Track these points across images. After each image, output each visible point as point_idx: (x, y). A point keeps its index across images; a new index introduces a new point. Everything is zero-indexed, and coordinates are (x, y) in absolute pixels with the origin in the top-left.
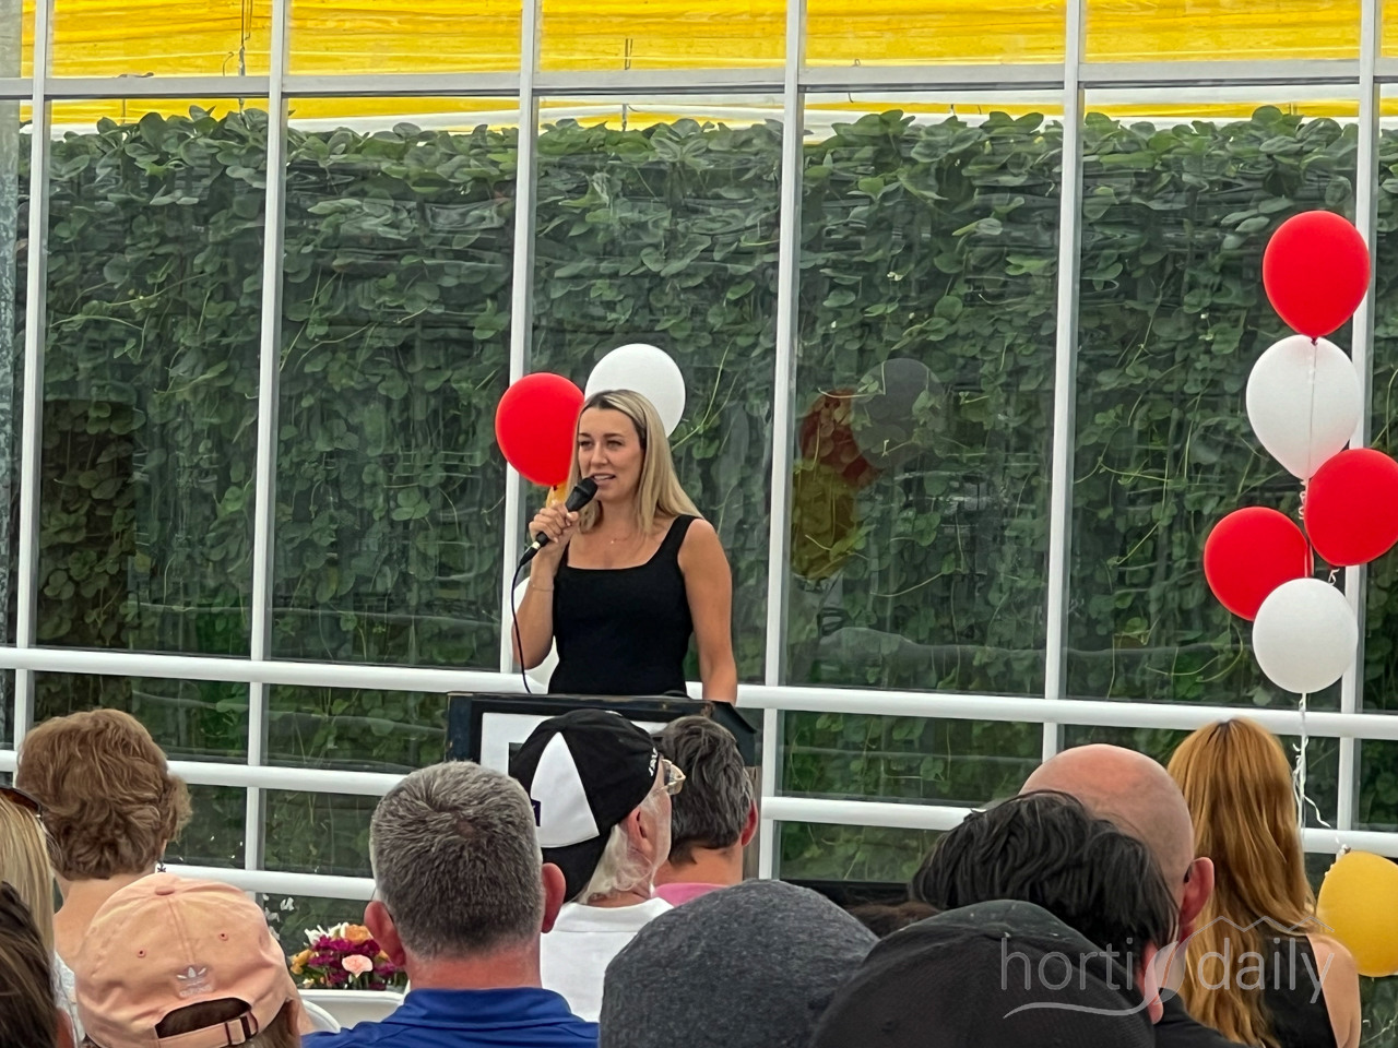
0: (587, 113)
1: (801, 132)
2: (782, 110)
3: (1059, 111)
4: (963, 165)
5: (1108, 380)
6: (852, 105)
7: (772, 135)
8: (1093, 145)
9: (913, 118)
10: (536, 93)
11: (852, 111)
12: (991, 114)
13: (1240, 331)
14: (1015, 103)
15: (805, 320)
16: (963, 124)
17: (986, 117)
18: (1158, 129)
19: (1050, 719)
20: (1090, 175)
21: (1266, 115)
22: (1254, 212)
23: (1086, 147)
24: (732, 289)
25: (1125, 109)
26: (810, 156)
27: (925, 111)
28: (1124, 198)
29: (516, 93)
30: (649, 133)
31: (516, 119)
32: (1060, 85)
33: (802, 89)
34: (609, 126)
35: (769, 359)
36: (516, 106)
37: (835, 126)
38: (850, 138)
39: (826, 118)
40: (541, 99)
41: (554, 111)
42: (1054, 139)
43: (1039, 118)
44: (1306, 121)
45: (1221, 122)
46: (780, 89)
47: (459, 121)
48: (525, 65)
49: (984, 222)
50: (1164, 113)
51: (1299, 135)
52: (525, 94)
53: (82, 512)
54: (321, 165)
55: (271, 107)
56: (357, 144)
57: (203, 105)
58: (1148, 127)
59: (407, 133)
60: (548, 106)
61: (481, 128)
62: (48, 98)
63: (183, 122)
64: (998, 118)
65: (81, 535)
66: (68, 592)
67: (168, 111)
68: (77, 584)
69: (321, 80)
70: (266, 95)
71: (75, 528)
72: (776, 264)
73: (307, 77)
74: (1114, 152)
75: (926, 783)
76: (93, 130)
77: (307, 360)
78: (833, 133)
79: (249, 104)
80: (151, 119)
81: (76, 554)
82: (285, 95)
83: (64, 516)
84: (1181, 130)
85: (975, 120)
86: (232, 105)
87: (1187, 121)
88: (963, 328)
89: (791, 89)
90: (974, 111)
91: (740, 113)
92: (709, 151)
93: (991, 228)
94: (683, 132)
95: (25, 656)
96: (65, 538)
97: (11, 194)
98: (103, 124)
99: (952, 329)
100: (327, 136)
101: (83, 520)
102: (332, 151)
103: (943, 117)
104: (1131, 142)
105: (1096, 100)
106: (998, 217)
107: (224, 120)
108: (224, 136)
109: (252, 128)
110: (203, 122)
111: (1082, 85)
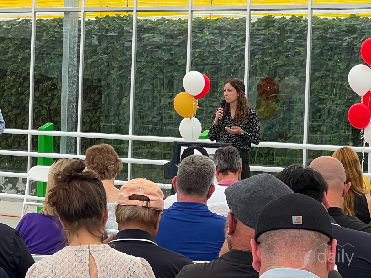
0: (203, 15)
1: (250, 20)
2: (246, 15)
3: (307, 15)
4: (286, 27)
5: (317, 74)
6: (261, 14)
7: (244, 20)
8: (314, 23)
9: (275, 17)
10: (192, 11)
11: (261, 15)
12: (292, 16)
13: (347, 63)
14: (297, 13)
15: (251, 61)
16: (286, 18)
17: (291, 17)
18: (328, 19)
19: (305, 148)
20: (314, 29)
21: (353, 16)
22: (350, 37)
23: (313, 23)
24: (235, 54)
25: (321, 15)
26: (252, 25)
27: (277, 15)
28: (321, 34)
29: (188, 11)
30: (217, 20)
31: (188, 17)
32: (307, 9)
33: (250, 10)
34: (208, 18)
35: (243, 69)
36: (188, 14)
37: (257, 18)
38: (261, 21)
39: (256, 16)
40: (193, 12)
41: (196, 15)
42: (306, 21)
43: (302, 17)
44: (361, 17)
45: (342, 18)
46: (246, 10)
47: (174, 17)
48: (190, 5)
49: (290, 39)
50: (331, 15)
51: (360, 20)
52: (190, 11)
53: (92, 103)
54: (145, 27)
55: (134, 14)
56: (152, 22)
57: (119, 13)
58: (327, 19)
59: (163, 20)
60: (195, 14)
61: (180, 19)
62: (85, 12)
63: (114, 17)
64: (293, 16)
65: (92, 108)
66: (88, 120)
67: (111, 14)
68: (90, 118)
69: (145, 8)
70: (133, 11)
71: (90, 106)
72: (245, 49)
73: (142, 7)
74: (319, 24)
75: (277, 163)
76: (94, 19)
77: (141, 69)
78: (257, 20)
79: (129, 13)
80: (107, 16)
81: (90, 112)
82: (137, 11)
83: (88, 104)
84: (334, 19)
85: (288, 17)
86: (125, 13)
87: (335, 18)
88: (286, 63)
89: (248, 10)
90: (288, 15)
91: (237, 16)
92: (230, 24)
93: (292, 41)
94: (224, 20)
95: (79, 134)
96: (88, 108)
97: (77, 33)
98: (97, 18)
99: (283, 63)
100: (146, 20)
101: (92, 104)
102: (147, 23)
103: (281, 17)
104: (323, 22)
105: (315, 13)
106: (293, 38)
107: (123, 17)
108: (123, 20)
109: (130, 18)
110: (119, 17)
111: (312, 9)
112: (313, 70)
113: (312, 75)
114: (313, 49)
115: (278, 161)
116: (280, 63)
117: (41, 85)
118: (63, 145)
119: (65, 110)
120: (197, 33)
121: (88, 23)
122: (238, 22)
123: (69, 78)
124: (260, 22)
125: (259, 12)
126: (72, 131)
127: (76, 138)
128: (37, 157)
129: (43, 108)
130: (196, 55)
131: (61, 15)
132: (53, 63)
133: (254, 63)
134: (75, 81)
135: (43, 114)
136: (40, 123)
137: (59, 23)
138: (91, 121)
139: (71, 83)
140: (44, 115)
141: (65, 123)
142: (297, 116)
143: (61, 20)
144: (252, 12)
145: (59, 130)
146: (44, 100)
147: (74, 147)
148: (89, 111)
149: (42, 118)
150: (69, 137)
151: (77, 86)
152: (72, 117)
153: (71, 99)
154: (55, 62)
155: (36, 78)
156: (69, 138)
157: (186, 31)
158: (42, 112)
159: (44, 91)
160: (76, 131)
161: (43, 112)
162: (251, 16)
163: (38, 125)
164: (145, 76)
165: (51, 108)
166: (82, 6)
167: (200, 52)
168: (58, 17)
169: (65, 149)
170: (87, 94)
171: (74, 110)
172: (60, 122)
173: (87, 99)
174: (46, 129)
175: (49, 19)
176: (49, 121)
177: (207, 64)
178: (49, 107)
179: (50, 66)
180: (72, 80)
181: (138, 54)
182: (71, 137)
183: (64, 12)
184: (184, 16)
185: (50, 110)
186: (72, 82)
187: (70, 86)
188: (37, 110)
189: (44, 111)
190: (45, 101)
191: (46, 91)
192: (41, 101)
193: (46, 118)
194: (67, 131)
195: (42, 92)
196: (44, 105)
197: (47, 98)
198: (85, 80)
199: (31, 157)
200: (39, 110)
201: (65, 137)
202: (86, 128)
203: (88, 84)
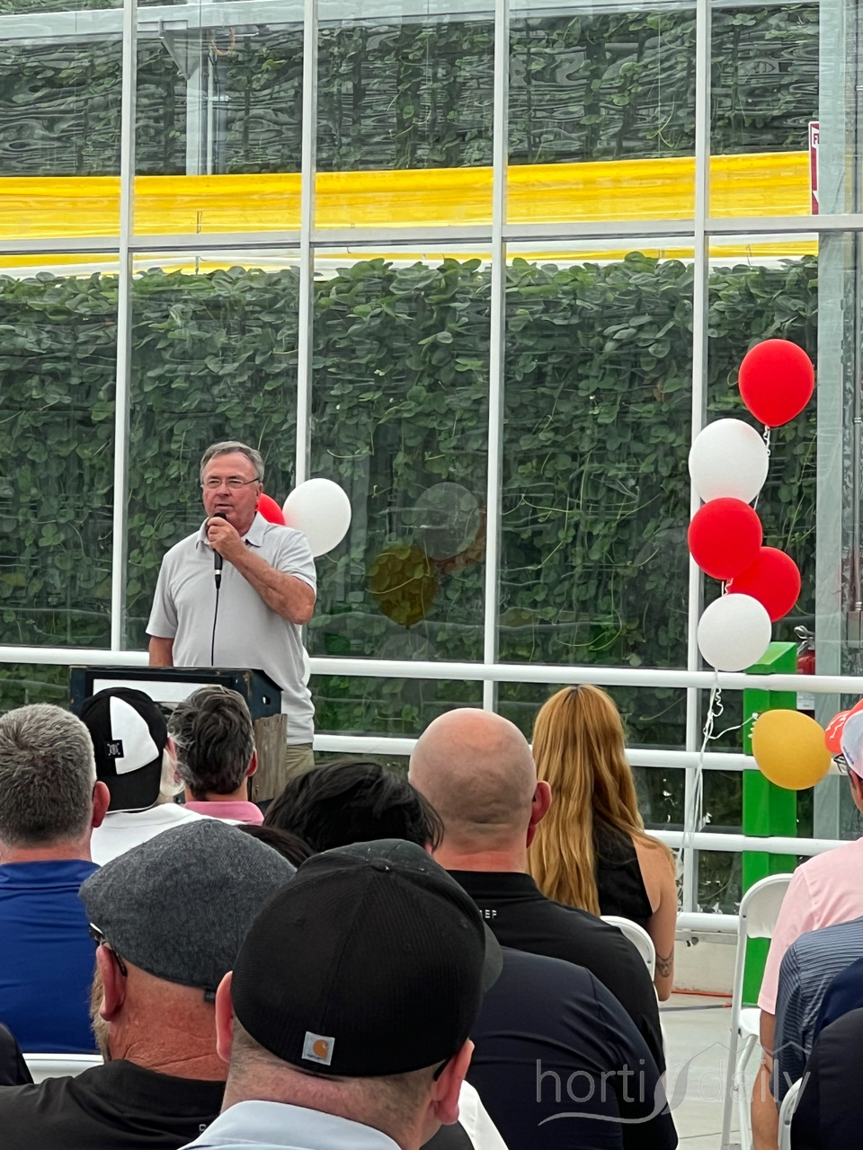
0: (169, 264)
1: (312, 273)
2: (298, 259)
3: (489, 259)
4: (427, 295)
6: (350, 255)
7: (292, 276)
8: (515, 281)
9: (391, 264)
10: (131, 250)
11: (349, 260)
12: (446, 260)
13: (617, 408)
14: (462, 254)
16: (426, 267)
17: (442, 262)
18: (560, 268)
19: (488, 678)
20: (511, 301)
21: (633, 258)
22: (627, 325)
23: (508, 280)
24: (269, 382)
25: (537, 256)
26: (319, 289)
27: (401, 260)
28: (537, 316)
29: (117, 250)
30: (211, 276)
31: (117, 268)
32: (489, 240)
33: (313, 245)
34: (183, 272)
35: (292, 432)
36: (116, 259)
37: (339, 270)
38: (348, 277)
39: (331, 265)
40: (134, 254)
41: (143, 263)
42: (488, 275)
43: (477, 262)
44: (661, 262)
45: (603, 263)
46: (297, 245)
47: (82, 269)
48: (123, 232)
49: (440, 335)
50: (566, 256)
51: (656, 271)
52: (123, 251)
56: (11, 287)
58: (554, 267)
59: (45, 279)
60: (138, 258)
61: (96, 275)
64: (450, 262)
72: (295, 369)
74: (529, 285)
75: (406, 723)
78: (337, 275)
84: (576, 269)
85: (434, 264)
87: (580, 263)
88: (428, 409)
89: (305, 245)
90: (433, 258)
91: (272, 262)
92: (253, 288)
93: (446, 338)
94: (235, 274)
99: (419, 409)
103: (412, 263)
104: (542, 275)
105: (516, 250)
106: (450, 331)
111: (504, 240)
112: (511, 433)
113: (507, 444)
114: (509, 361)
115: (409, 719)
116: (410, 410)
120: (150, 318)
122: (278, 281)
124: (345, 281)
125: (342, 251)
130: (148, 389)
133: (329, 411)
142: (464, 575)
144: (317, 250)
157: (112, 314)
162: (316, 260)
167: (159, 378)
177: (183, 416)
184: (105, 267)
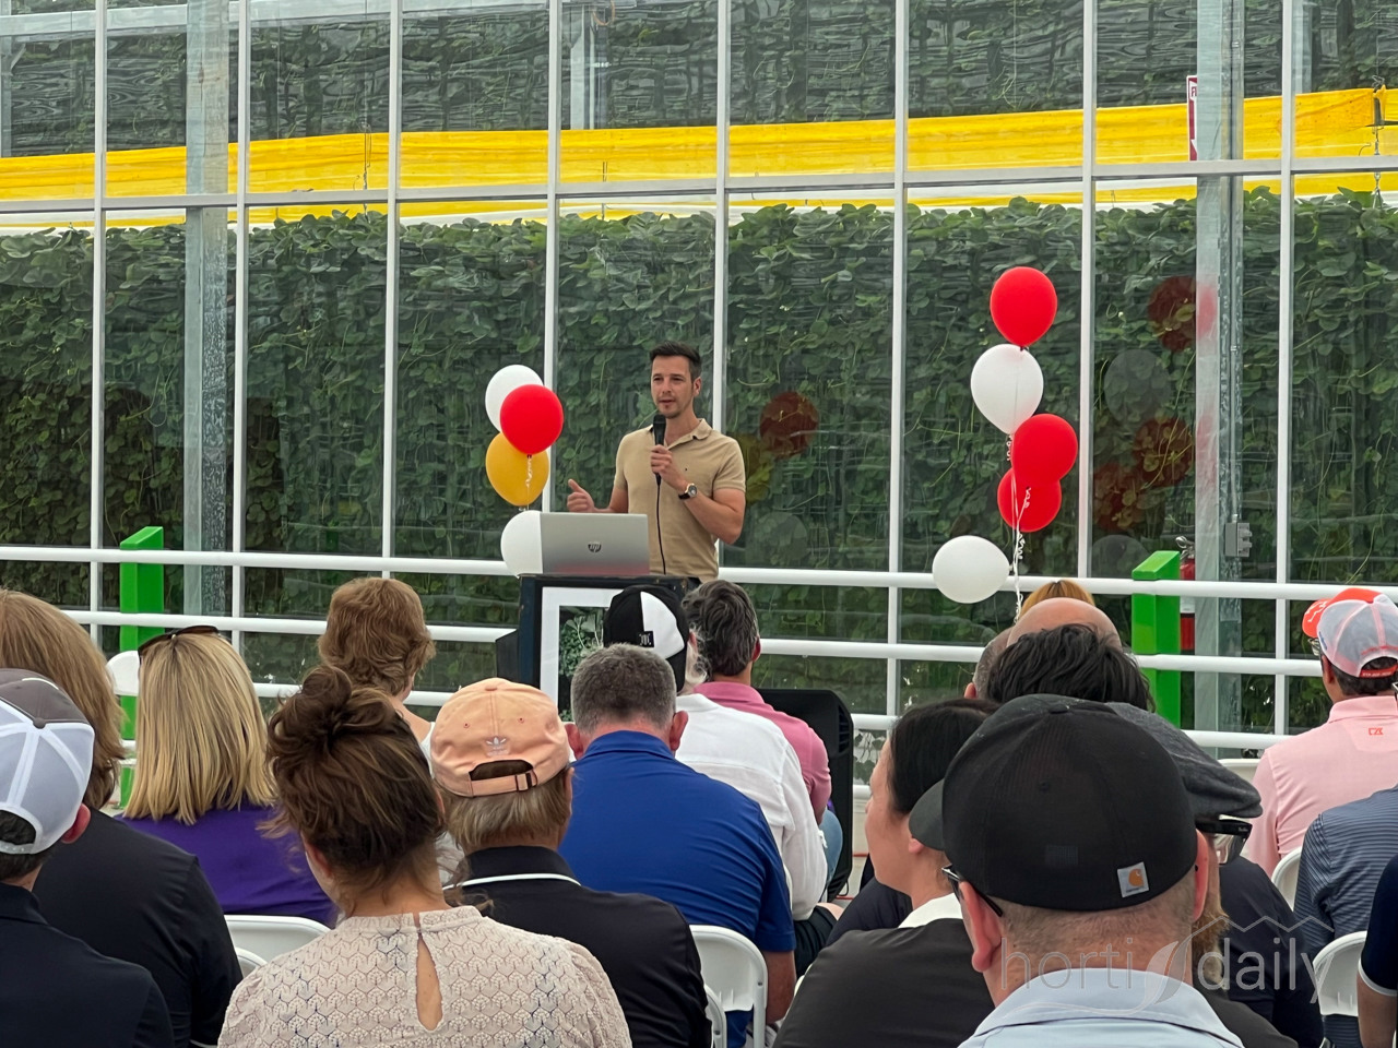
0: (585, 209)
1: (726, 220)
2: (713, 205)
3: (888, 203)
4: (826, 237)
5: (922, 371)
6: (754, 203)
7: (708, 221)
9: (793, 209)
10: (558, 196)
11: (753, 205)
12: (843, 205)
14: (859, 198)
16: (825, 212)
17: (840, 208)
18: (949, 213)
19: (893, 585)
20: (911, 241)
21: (1017, 203)
24: (683, 318)
25: (927, 201)
26: (732, 233)
27: (802, 203)
28: (930, 256)
29: (545, 197)
30: (625, 221)
32: (892, 186)
33: (727, 191)
34: (599, 218)
36: (545, 206)
37: (744, 215)
38: (754, 222)
39: (740, 209)
40: (561, 200)
41: (568, 208)
42: (887, 220)
43: (873, 207)
44: (1043, 206)
45: (989, 208)
46: (713, 191)
47: (502, 216)
48: (551, 181)
49: (840, 273)
50: (955, 203)
51: (1039, 215)
52: (551, 197)
53: (270, 466)
54: (418, 246)
55: (389, 209)
56: (438, 232)
57: (341, 208)
58: (943, 212)
59: (470, 223)
60: (564, 205)
61: (518, 221)
62: (246, 206)
63: (328, 220)
64: (847, 207)
65: (269, 481)
66: (262, 518)
67: (319, 212)
68: (267, 512)
69: (420, 191)
70: (386, 201)
71: (265, 477)
72: (712, 302)
73: (412, 189)
74: (921, 228)
75: (810, 627)
76: (272, 226)
77: (412, 368)
78: (742, 219)
79: (370, 207)
80: (309, 219)
81: (266, 494)
82: (397, 201)
83: (258, 469)
84: (964, 214)
85: (832, 210)
86: (360, 209)
87: (968, 208)
88: (828, 340)
89: (720, 191)
90: (832, 203)
91: (684, 209)
92: (663, 232)
93: (845, 276)
94: (647, 219)
95: (238, 558)
96: (259, 483)
97: (224, 268)
98: (278, 223)
99: (821, 341)
100: (420, 227)
101: (270, 472)
102: (424, 236)
103: (812, 209)
104: (933, 219)
105: (914, 195)
106: (849, 270)
107: (355, 219)
108: (355, 228)
109: (373, 222)
110: (343, 220)
111: (905, 186)
112: (911, 361)
113: (908, 371)
114: (909, 297)
115: (813, 624)
116: (813, 342)
117: (123, 418)
118: (191, 589)
119: (196, 489)
120: (570, 260)
121: (255, 239)
122: (689, 225)
123: (206, 397)
124: (750, 226)
125: (748, 196)
126: (216, 548)
127: (229, 569)
128: (118, 627)
129: (131, 485)
130: (569, 324)
131: (177, 217)
132: (155, 355)
133: (738, 342)
134: (220, 404)
135: (130, 501)
136: (122, 528)
137: (172, 239)
138: (267, 518)
139: (210, 411)
140: (133, 504)
141: (197, 527)
142: (865, 492)
143: (172, 230)
144: (732, 197)
145: (179, 546)
146: (130, 463)
147: (222, 594)
148: (261, 490)
149: (126, 515)
150: (208, 567)
151: (230, 420)
152: (215, 508)
153: (212, 457)
154: (160, 353)
155: (109, 399)
156: (208, 570)
157: (540, 254)
158: (126, 495)
159: (130, 437)
160: (229, 548)
161: (131, 496)
162: (730, 207)
163: (116, 534)
164: (422, 388)
165: (153, 484)
166: (237, 189)
167: (580, 313)
168: (166, 224)
169: (197, 601)
170: (256, 442)
171: (222, 490)
172: (182, 524)
173: (256, 457)
174: (143, 546)
175: (140, 228)
176: (148, 519)
177: (600, 350)
178: (147, 483)
179: (146, 364)
180: (212, 403)
181: (403, 326)
182: (215, 567)
183: (188, 208)
184: (528, 214)
185: (148, 490)
186: (213, 408)
187: (209, 421)
188: (112, 491)
189: (134, 492)
190: (134, 466)
191: (136, 436)
192: (122, 464)
193: (137, 515)
194: (203, 549)
195: (125, 438)
196: (131, 478)
197: (140, 457)
198: (250, 404)
199: (99, 626)
200: (117, 492)
201: (197, 566)
202: (256, 539)
203: (259, 412)
